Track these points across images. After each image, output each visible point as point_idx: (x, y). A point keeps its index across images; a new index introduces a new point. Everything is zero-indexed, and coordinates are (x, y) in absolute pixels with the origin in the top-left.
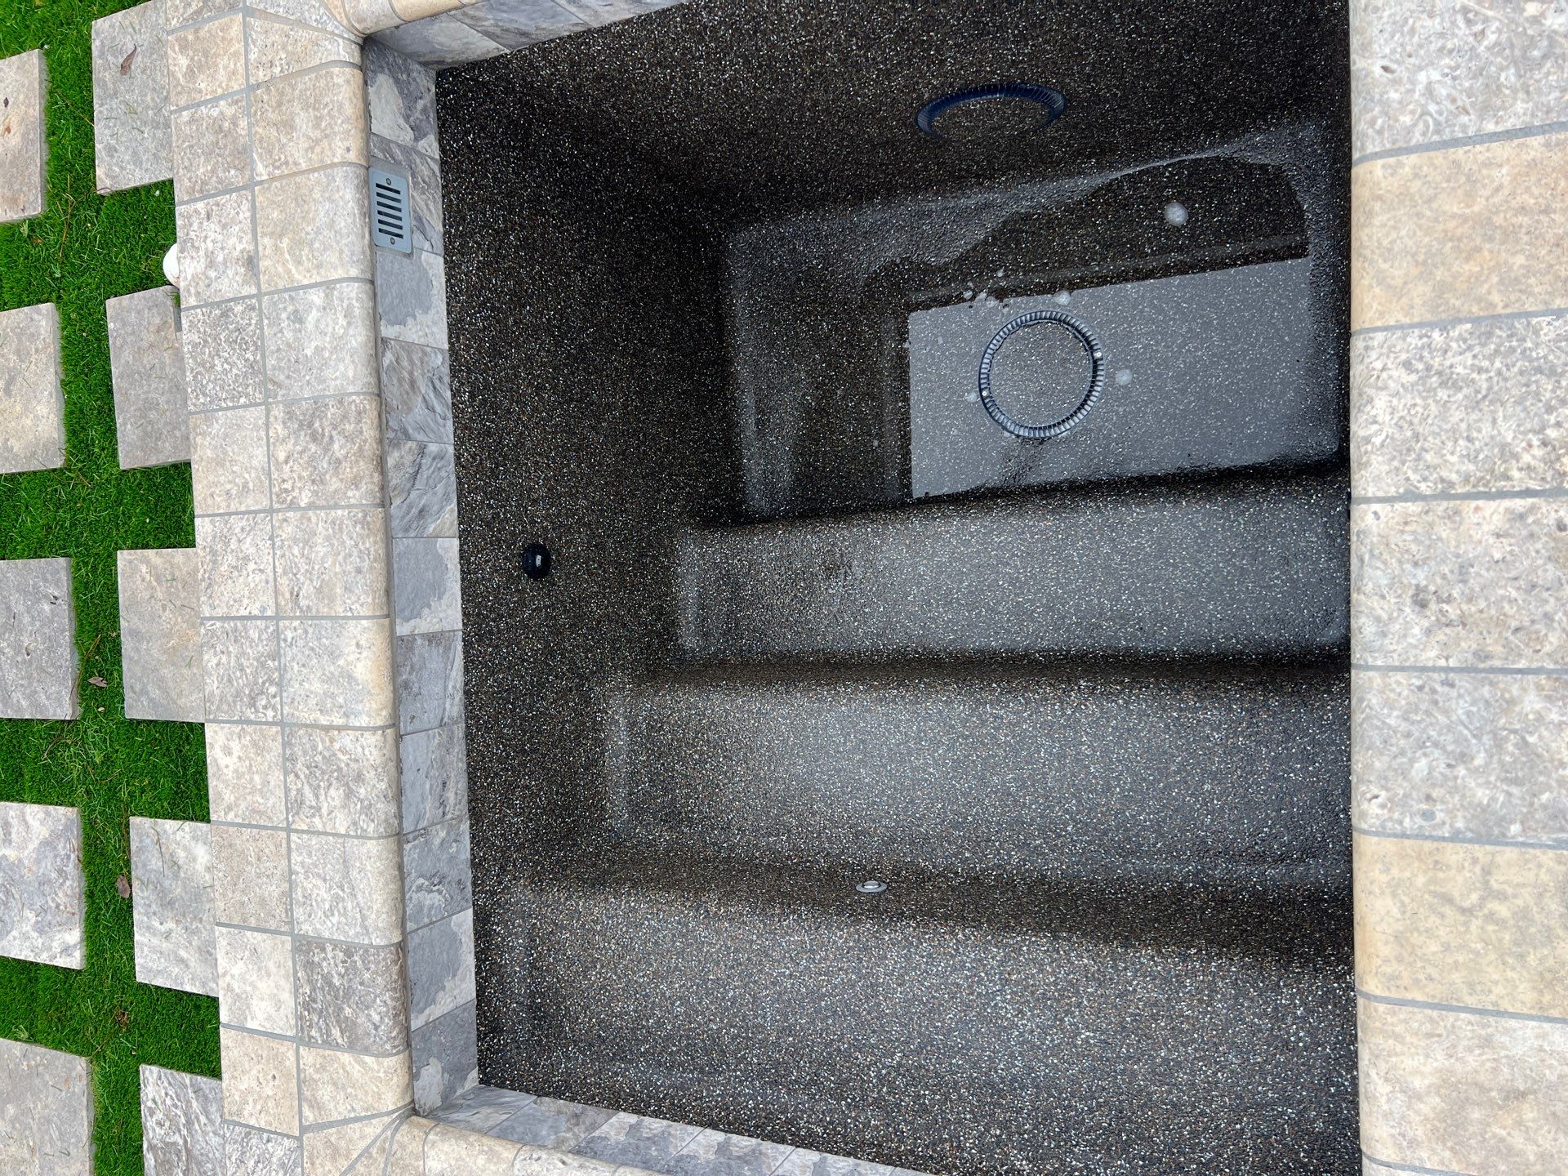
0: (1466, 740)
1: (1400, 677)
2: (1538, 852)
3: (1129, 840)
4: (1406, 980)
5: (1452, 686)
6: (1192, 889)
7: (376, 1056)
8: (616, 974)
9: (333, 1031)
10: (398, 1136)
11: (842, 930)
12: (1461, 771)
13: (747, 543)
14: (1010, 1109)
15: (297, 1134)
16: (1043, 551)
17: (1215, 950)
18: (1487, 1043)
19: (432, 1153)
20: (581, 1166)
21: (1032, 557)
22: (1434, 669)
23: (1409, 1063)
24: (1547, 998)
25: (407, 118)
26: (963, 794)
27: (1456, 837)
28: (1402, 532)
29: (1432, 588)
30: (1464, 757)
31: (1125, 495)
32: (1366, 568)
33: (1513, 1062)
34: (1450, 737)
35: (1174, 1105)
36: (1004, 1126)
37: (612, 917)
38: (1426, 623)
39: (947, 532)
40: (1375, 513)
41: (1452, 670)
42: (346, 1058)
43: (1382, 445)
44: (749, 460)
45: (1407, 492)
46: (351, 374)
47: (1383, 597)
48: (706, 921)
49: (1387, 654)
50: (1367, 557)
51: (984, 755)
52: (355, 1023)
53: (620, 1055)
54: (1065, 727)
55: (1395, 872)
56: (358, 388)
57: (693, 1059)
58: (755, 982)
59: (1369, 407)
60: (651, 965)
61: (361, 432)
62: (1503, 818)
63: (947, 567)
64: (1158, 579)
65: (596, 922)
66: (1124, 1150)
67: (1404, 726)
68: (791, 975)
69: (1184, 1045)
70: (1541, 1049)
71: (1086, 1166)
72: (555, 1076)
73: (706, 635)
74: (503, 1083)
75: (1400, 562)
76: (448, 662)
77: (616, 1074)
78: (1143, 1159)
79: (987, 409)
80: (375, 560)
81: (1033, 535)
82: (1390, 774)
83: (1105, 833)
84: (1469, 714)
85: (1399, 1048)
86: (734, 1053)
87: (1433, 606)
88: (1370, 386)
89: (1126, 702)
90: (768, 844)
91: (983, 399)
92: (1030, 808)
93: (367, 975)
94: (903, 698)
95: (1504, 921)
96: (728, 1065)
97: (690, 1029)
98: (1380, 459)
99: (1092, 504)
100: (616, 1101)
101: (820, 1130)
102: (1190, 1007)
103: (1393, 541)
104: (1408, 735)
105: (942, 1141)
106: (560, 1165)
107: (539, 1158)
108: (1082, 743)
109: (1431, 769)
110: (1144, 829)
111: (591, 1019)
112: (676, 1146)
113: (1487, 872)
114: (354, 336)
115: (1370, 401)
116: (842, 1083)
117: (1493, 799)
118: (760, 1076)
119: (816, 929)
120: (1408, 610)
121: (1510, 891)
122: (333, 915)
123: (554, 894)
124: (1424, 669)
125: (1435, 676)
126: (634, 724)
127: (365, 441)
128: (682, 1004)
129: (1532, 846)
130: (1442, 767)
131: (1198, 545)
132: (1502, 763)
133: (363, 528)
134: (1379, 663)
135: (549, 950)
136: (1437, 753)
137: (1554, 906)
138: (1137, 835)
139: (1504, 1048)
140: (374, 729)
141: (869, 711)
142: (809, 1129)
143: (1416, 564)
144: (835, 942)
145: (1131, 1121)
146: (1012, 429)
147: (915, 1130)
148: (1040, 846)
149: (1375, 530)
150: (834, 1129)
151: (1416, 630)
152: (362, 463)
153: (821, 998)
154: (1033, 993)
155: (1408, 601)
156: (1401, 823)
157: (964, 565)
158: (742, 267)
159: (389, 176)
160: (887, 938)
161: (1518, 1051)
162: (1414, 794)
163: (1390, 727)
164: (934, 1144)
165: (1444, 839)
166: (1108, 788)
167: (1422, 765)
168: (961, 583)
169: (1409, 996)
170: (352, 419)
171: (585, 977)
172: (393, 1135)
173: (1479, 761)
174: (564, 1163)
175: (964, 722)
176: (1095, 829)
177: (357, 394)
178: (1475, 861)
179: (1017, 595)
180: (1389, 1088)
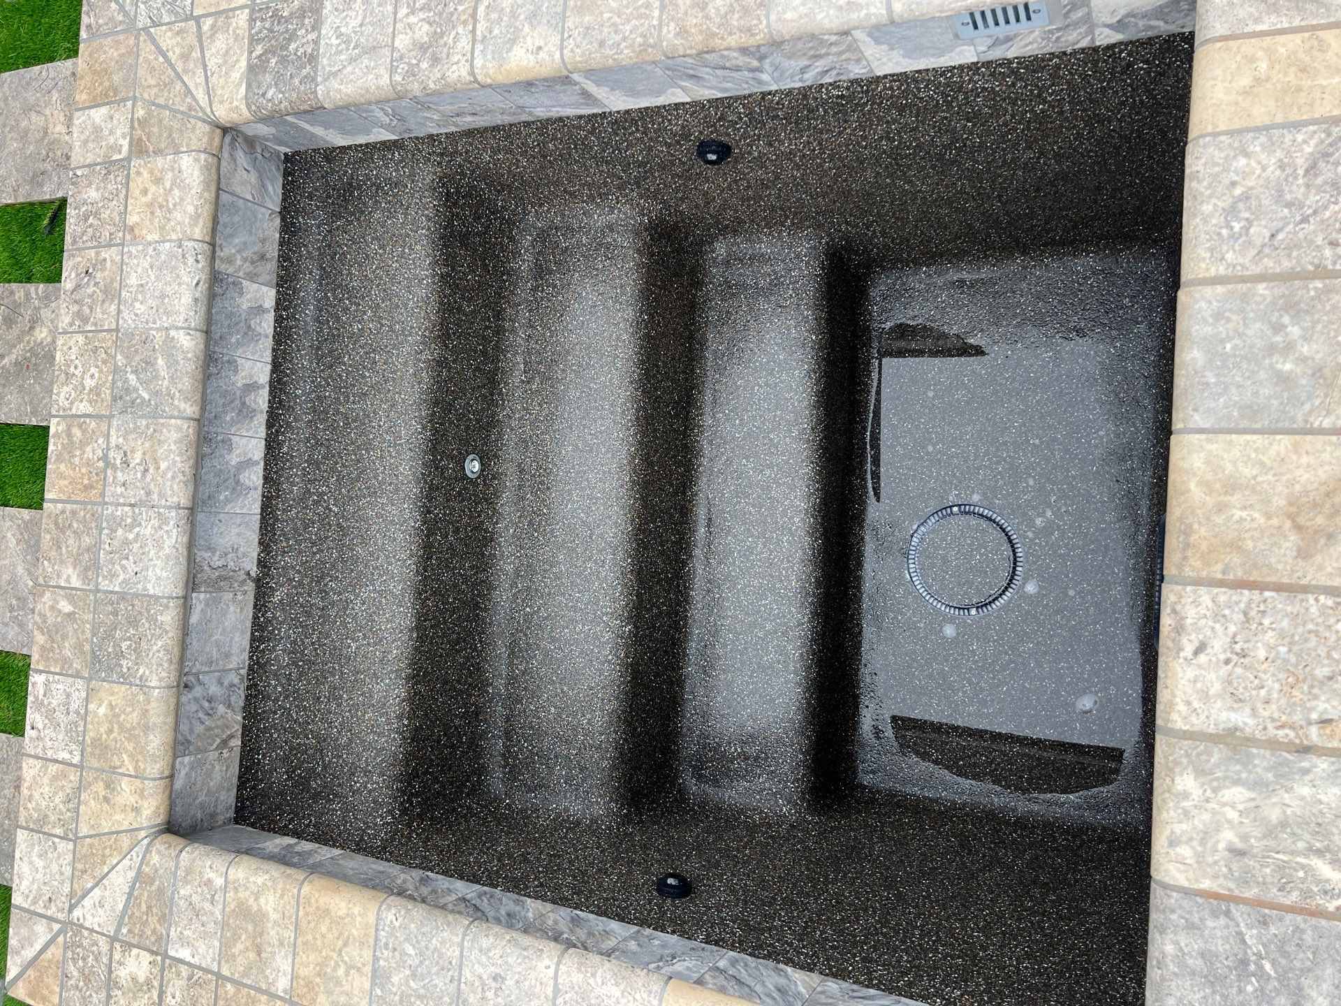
0: (423, 980)
1: (457, 953)
2: (367, 1000)
3: (520, 651)
4: (309, 909)
5: (451, 981)
6: (487, 692)
7: (246, 98)
8: (376, 268)
9: (260, 47)
10: (200, 124)
11: (410, 470)
12: (408, 972)
13: (807, 304)
14: (311, 588)
15: (195, 14)
16: (772, 577)
17: (407, 735)
18: (281, 944)
19: (191, 159)
20: (196, 300)
21: (768, 567)
22: (460, 974)
23: (271, 898)
24: (302, 982)
25: (1129, 15)
26: (552, 530)
27: (376, 959)
28: (536, 980)
29: (503, 987)
30: (414, 976)
31: (812, 645)
32: (520, 951)
33: (273, 954)
34: (425, 972)
35: (318, 699)
36: (300, 583)
37: (414, 264)
38: (485, 977)
39: (795, 498)
40: (549, 967)
41: (459, 984)
42: (243, 64)
43: (588, 984)
44: (925, 273)
45: (559, 990)
46: (789, 16)
47: (501, 957)
48: (413, 352)
49: (470, 950)
50: (526, 954)
51: (579, 550)
52: (265, 71)
53: (325, 274)
54: (595, 614)
55: (359, 919)
56: (774, 25)
57: (326, 340)
58: (375, 395)
59: (613, 982)
60: (383, 302)
61: (730, 34)
62: (383, 987)
63: (767, 494)
64: (743, 663)
65: (410, 248)
66: (293, 662)
67: (432, 947)
68: (380, 426)
69: (350, 711)
70: (279, 971)
71: (282, 638)
72: (303, 218)
73: (727, 263)
74: (290, 174)
75: (519, 973)
76: (578, 105)
77: (310, 273)
78: (290, 674)
79: (941, 510)
80: (614, 60)
81: (786, 569)
82: (407, 931)
83: (525, 635)
84: (436, 986)
85: (278, 895)
86: (331, 377)
87: (493, 984)
88: (626, 987)
89: (609, 662)
90: (518, 363)
91: (951, 507)
92: (542, 581)
93: (296, 81)
94: (622, 486)
95: (336, 971)
96: (323, 371)
97: (343, 337)
98: (580, 980)
99: (806, 619)
100: (286, 283)
101: (285, 449)
102: (370, 719)
103: (532, 972)
104: (427, 948)
105: (288, 540)
106: (195, 282)
107: (197, 261)
108: (583, 625)
109: (410, 956)
110: (528, 662)
111: (346, 245)
112: (245, 352)
113: (359, 970)
114: (828, 15)
115: (617, 984)
116: (317, 464)
117: (393, 985)
118: (319, 397)
119: (410, 449)
120: (493, 969)
121: (350, 978)
122: (337, 38)
123: (430, 201)
124: (461, 969)
125: (456, 974)
126: (612, 230)
127: (722, 38)
128: (359, 330)
129: (370, 998)
130: (410, 962)
131: (766, 696)
132: (411, 995)
133: (640, 45)
134: (466, 943)
135: (389, 202)
136: (417, 961)
137: (343, 999)
138: (523, 656)
139: (279, 952)
140: (472, 73)
141: (613, 457)
142: (284, 441)
143: (517, 982)
144: (401, 464)
145: (309, 669)
146: (919, 532)
147: (292, 520)
148: (517, 587)
149: (539, 964)
150: (288, 460)
151: (481, 970)
152: (700, 37)
153: (367, 450)
154: (375, 613)
155: (498, 971)
156: (383, 930)
157: (769, 509)
158: (1128, 262)
159: (1044, 11)
160: (406, 506)
161: (278, 958)
162: (396, 942)
163: (432, 939)
164: (284, 535)
165: (375, 951)
166: (554, 640)
167: (410, 950)
168: (753, 506)
169: (301, 908)
170: (742, 22)
171: (373, 239)
172: (199, 119)
173: (412, 983)
174: (197, 284)
175: (601, 536)
176: (528, 627)
177: (768, 25)
178: (364, 965)
179: (739, 552)
180: (260, 884)
